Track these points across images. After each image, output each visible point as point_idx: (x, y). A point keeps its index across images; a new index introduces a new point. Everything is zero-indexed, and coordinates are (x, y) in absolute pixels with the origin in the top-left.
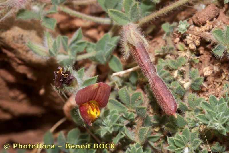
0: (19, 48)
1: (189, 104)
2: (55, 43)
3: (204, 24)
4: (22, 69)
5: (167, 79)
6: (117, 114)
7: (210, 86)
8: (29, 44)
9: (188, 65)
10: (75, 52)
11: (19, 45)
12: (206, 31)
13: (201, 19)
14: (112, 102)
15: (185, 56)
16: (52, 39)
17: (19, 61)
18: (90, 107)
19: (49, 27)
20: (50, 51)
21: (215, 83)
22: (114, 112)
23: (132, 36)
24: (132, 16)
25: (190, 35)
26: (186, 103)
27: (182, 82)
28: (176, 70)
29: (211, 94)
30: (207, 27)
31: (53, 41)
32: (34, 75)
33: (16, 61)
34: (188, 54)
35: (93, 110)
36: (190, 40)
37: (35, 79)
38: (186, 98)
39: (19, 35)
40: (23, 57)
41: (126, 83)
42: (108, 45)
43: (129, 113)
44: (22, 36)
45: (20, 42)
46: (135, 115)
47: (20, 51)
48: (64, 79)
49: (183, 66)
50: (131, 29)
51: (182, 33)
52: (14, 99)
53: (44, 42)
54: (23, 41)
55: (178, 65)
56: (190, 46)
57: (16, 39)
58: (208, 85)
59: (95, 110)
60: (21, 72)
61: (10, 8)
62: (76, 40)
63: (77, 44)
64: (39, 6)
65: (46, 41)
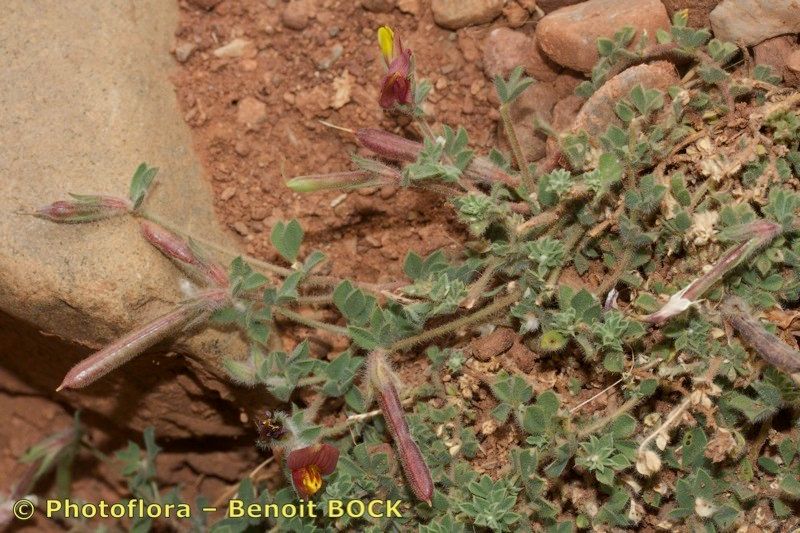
0: (210, 359)
1: (456, 478)
2: (265, 364)
3: (487, 360)
4: (213, 385)
5: (427, 437)
6: (349, 481)
7: (490, 451)
9: (459, 418)
10: (296, 375)
11: (211, 356)
12: (489, 371)
13: (484, 354)
14: (344, 461)
15: (455, 405)
16: (262, 355)
17: (210, 376)
18: (308, 476)
20: (256, 374)
21: (499, 447)
22: (345, 478)
23: (380, 373)
24: (382, 339)
25: (465, 375)
26: (451, 477)
27: (448, 444)
28: (441, 424)
29: (490, 463)
30: (491, 365)
31: (264, 361)
32: (232, 394)
33: (204, 374)
34: (459, 402)
35: (312, 481)
36: (464, 383)
37: (232, 399)
38: (453, 468)
39: (213, 340)
40: (215, 371)
41: (370, 427)
42: (346, 371)
43: (368, 482)
44: (217, 341)
45: (213, 350)
46: (376, 484)
47: (212, 363)
48: (272, 433)
49: (452, 420)
50: (379, 360)
51: (455, 371)
52: (198, 414)
53: (250, 360)
54: (218, 349)
55: (444, 418)
56: (464, 392)
57: (206, 347)
58: (488, 449)
59: (315, 480)
60: (211, 388)
61: (201, 312)
62: (298, 357)
63: (300, 364)
64: (245, 304)
65: (253, 357)
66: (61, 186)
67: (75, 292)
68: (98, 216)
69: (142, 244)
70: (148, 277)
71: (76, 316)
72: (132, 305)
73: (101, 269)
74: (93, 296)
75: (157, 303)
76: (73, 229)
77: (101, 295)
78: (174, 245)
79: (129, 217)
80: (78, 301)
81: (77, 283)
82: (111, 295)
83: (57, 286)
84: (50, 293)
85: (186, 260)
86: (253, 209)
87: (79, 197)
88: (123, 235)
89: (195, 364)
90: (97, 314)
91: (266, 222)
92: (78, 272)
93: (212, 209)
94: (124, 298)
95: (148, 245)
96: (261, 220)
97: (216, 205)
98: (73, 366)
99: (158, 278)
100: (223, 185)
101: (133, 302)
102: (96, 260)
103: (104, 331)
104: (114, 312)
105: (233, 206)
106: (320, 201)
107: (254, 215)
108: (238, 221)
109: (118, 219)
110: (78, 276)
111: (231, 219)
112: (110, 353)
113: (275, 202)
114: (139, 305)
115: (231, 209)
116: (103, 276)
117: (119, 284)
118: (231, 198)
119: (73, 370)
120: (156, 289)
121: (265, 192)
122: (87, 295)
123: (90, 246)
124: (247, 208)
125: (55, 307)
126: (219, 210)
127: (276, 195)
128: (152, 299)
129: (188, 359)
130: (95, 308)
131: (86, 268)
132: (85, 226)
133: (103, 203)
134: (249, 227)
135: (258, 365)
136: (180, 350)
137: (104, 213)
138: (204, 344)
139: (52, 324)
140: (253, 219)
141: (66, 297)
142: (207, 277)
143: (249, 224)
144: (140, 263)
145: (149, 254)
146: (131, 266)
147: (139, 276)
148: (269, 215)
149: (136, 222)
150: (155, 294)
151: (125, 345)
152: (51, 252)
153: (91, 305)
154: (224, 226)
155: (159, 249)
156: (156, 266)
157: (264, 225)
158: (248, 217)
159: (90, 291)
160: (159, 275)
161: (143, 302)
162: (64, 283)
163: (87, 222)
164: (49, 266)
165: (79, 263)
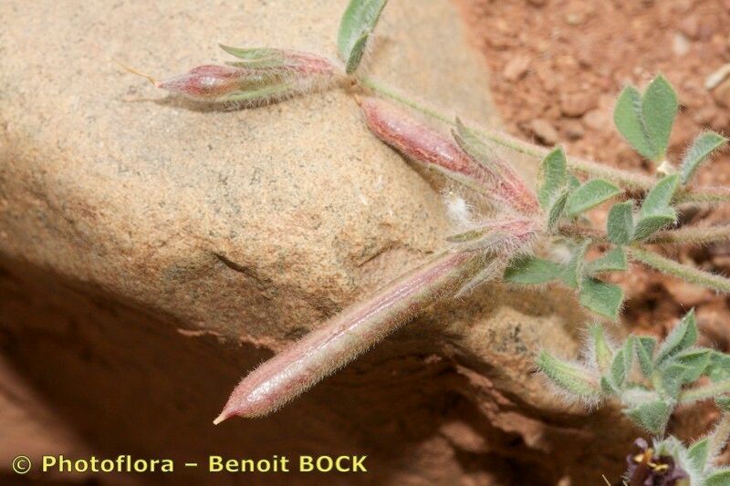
0: (506, 363)
2: (619, 359)
4: (510, 422)
8: (543, 359)
10: (677, 381)
11: (508, 356)
16: (610, 345)
17: (505, 401)
19: (603, 309)
20: (603, 380)
31: (615, 354)
33: (494, 400)
39: (510, 327)
40: (517, 390)
44: (517, 330)
45: (512, 346)
47: (511, 372)
53: (587, 355)
54: (519, 344)
57: (498, 339)
60: (507, 428)
61: (491, 256)
62: (679, 348)
63: (683, 360)
64: (570, 247)
65: (592, 349)
66: (205, 46)
67: (243, 236)
68: (278, 90)
69: (367, 141)
70: (380, 202)
71: (244, 286)
72: (352, 257)
73: (291, 189)
74: (277, 242)
75: (401, 253)
76: (232, 119)
77: (293, 239)
78: (428, 141)
79: (338, 94)
80: (248, 252)
81: (246, 217)
82: (312, 238)
83: (205, 227)
84: (193, 242)
85: (452, 167)
86: (564, 97)
87: (240, 53)
88: (327, 125)
89: (477, 379)
90: (285, 277)
91: (589, 119)
92: (244, 198)
93: (489, 96)
94: (336, 243)
95: (378, 144)
96: (579, 116)
97: (495, 89)
98: (245, 375)
99: (400, 204)
100: (507, 55)
101: (355, 250)
102: (278, 172)
103: (301, 311)
104: (318, 271)
105: (527, 91)
106: (686, 79)
107: (567, 108)
108: (540, 117)
109: (316, 98)
110: (244, 205)
111: (525, 114)
112: (315, 345)
113: (604, 82)
114: (368, 257)
115: (523, 95)
116: (297, 202)
117: (325, 215)
118: (523, 75)
119: (246, 383)
120: (396, 227)
121: (584, 66)
122: (265, 241)
123: (266, 149)
124: (553, 92)
125: (204, 271)
126: (501, 97)
127: (605, 71)
128: (392, 246)
129: (461, 370)
130: (282, 266)
131: (261, 190)
132: (254, 113)
133: (286, 62)
134: (558, 129)
135: (603, 364)
136: (449, 350)
137: (291, 84)
138: (493, 334)
139: (200, 309)
140: (565, 115)
141: (224, 248)
142: (496, 196)
143: (560, 124)
144: (363, 176)
145: (380, 159)
146: (348, 181)
147: (364, 201)
148: (593, 107)
149: (351, 102)
150: (395, 235)
151: (344, 327)
152: (192, 163)
153: (273, 258)
154: (513, 127)
155: (397, 151)
156: (396, 182)
157: (586, 127)
158: (555, 111)
159: (271, 232)
160: (402, 199)
161: (374, 251)
162: (220, 219)
163: (257, 105)
164: (189, 190)
165: (247, 181)
